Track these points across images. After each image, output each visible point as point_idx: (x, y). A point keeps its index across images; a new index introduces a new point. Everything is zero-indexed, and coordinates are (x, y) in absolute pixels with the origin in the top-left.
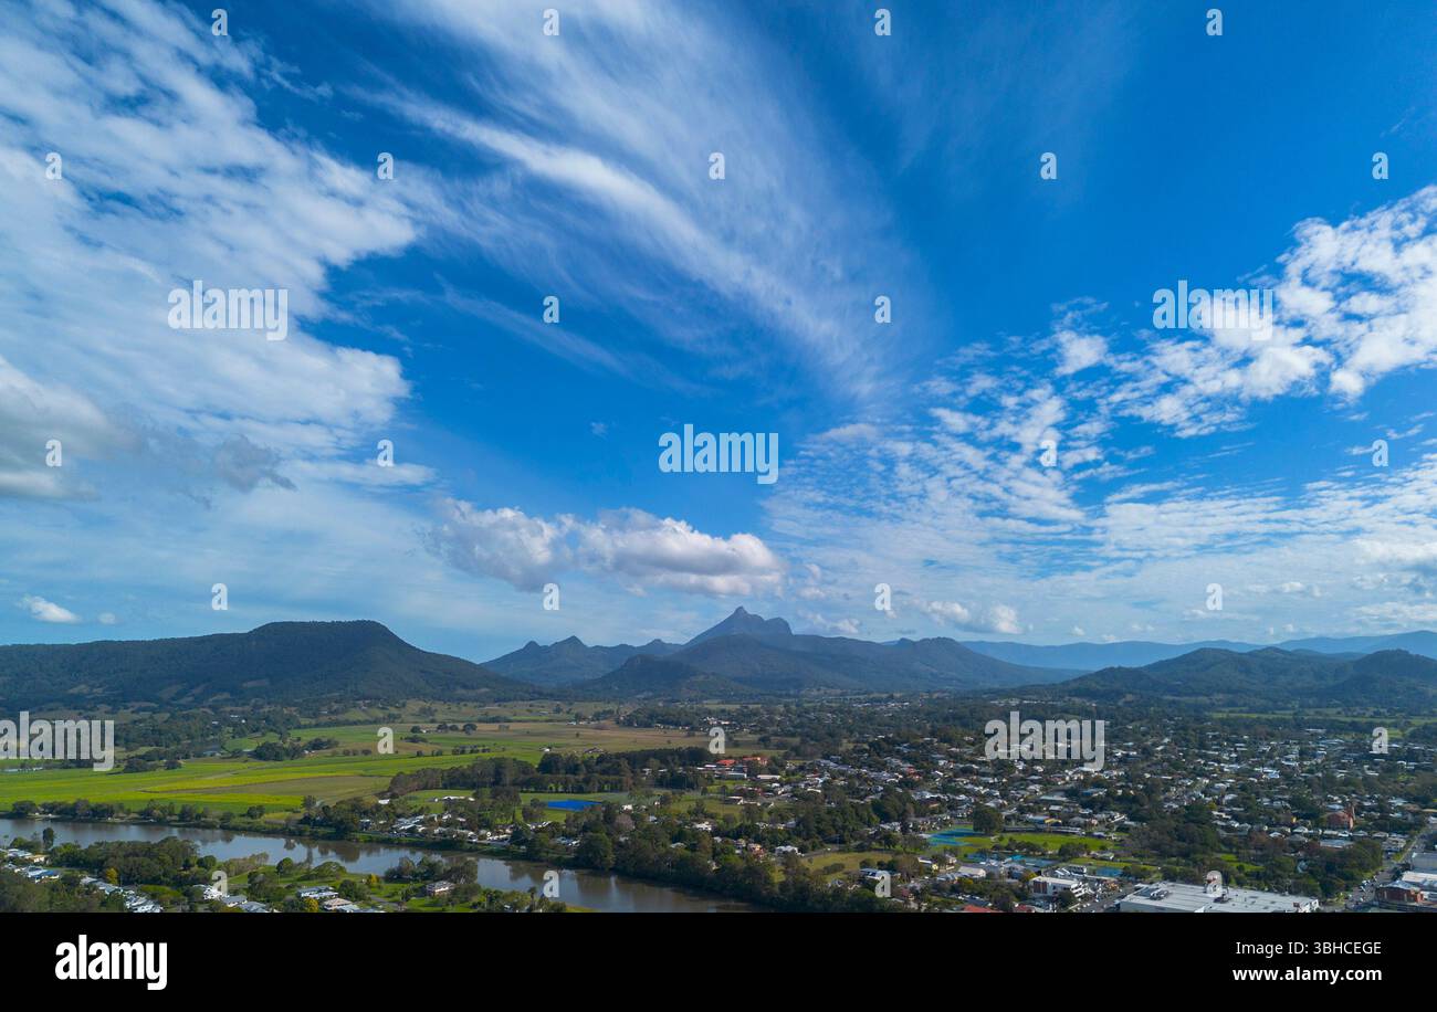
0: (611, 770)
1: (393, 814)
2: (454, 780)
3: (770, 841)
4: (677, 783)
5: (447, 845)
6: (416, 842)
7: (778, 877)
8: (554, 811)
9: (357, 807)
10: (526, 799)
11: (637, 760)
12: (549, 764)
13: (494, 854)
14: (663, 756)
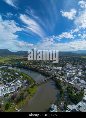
0: (21, 60)
1: (4, 63)
2: (9, 61)
3: (30, 65)
4: (25, 61)
5: (7, 66)
6: (5, 65)
7: (30, 67)
8: (16, 63)
9: (1, 63)
10: (14, 62)
11: (23, 59)
12: (17, 60)
13: (11, 66)
14: (25, 59)
